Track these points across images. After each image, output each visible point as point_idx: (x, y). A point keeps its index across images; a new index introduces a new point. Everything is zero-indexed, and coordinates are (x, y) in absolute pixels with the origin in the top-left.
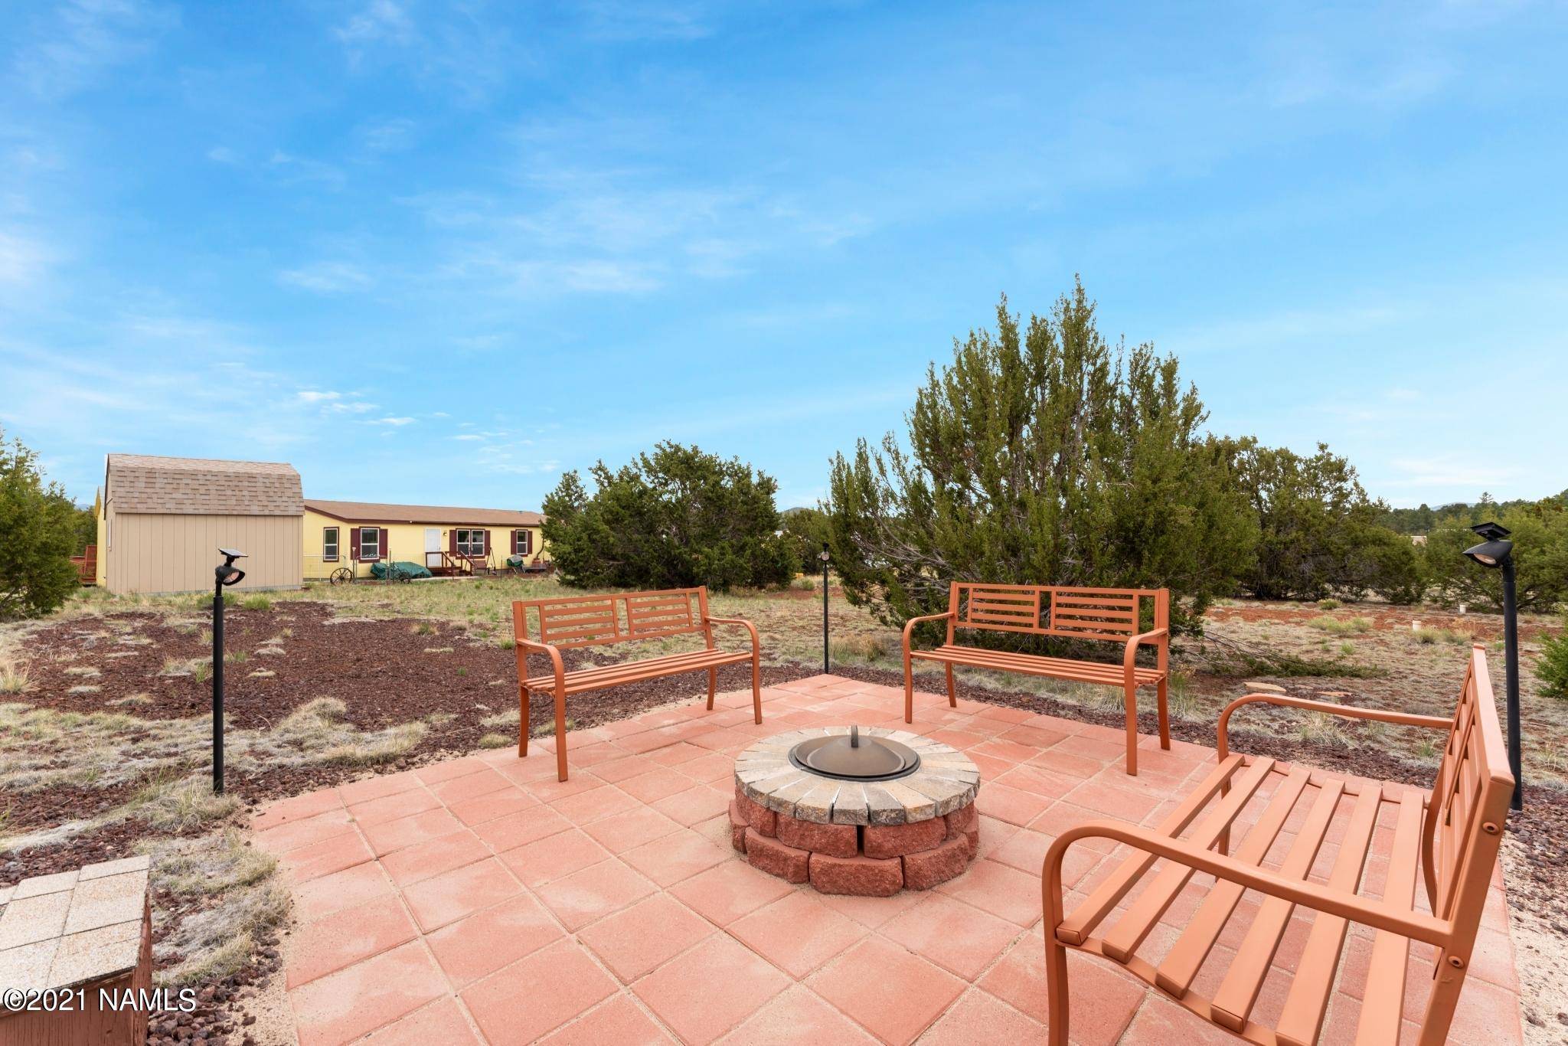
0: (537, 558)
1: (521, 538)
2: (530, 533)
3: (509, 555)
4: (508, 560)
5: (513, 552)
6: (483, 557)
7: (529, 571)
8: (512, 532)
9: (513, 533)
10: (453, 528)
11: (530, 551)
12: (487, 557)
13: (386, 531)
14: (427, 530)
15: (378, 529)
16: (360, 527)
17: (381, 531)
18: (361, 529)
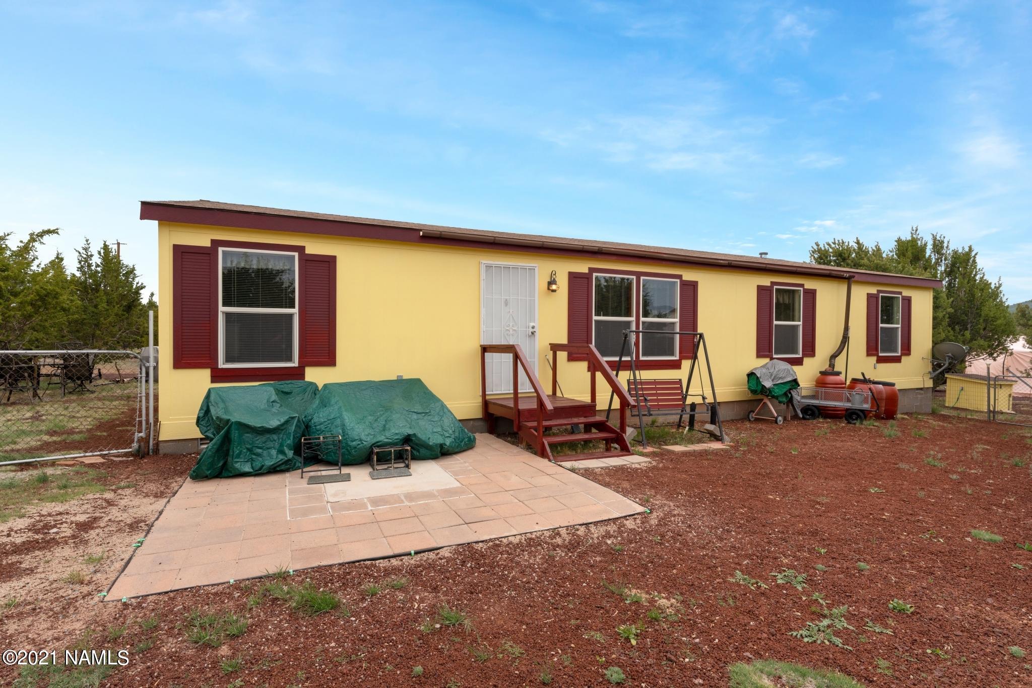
0: (830, 371)
1: (786, 311)
2: (811, 295)
3: (751, 362)
4: (751, 375)
5: (763, 350)
6: (676, 365)
7: (812, 412)
8: (760, 289)
9: (762, 291)
10: (582, 267)
11: (810, 350)
12: (686, 364)
13: (330, 262)
14: (488, 267)
15: (296, 254)
16: (216, 243)
17: (308, 261)
18: (221, 249)
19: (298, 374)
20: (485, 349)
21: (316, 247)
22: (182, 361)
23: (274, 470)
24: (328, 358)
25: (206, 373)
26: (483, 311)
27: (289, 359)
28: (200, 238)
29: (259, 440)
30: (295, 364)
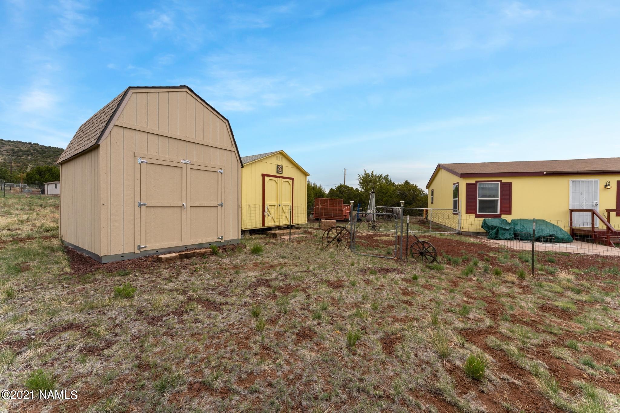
13: (510, 184)
14: (573, 182)
15: (499, 183)
16: (477, 182)
17: (503, 185)
18: (478, 183)
19: (499, 216)
20: (572, 211)
21: (505, 180)
22: (467, 212)
23: (509, 239)
24: (509, 212)
25: (474, 215)
26: (570, 197)
27: (497, 212)
28: (473, 181)
29: (504, 232)
30: (499, 213)
